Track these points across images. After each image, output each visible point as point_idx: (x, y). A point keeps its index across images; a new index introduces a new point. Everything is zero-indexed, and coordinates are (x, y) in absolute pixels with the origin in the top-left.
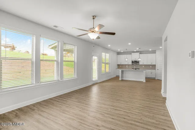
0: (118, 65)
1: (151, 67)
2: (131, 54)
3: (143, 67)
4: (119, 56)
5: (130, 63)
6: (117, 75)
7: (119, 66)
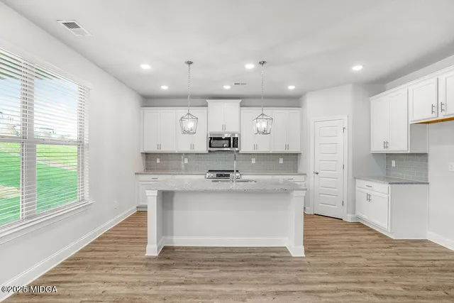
0: (147, 155)
1: (281, 161)
2: (206, 106)
3: (253, 161)
4: (150, 112)
5: (203, 147)
6: (142, 204)
7: (153, 161)
